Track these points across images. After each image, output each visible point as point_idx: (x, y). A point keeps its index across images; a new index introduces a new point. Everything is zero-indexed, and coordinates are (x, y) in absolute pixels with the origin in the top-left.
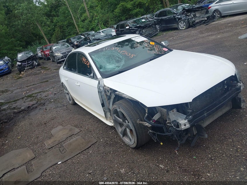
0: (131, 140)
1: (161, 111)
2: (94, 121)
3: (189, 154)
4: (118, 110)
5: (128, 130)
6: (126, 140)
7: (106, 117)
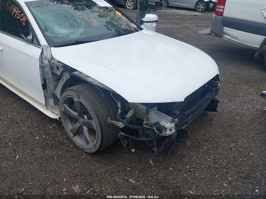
0: (88, 143)
1: (136, 108)
2: (22, 107)
3: (163, 163)
4: (76, 99)
5: (85, 128)
6: (78, 140)
7: (47, 105)
